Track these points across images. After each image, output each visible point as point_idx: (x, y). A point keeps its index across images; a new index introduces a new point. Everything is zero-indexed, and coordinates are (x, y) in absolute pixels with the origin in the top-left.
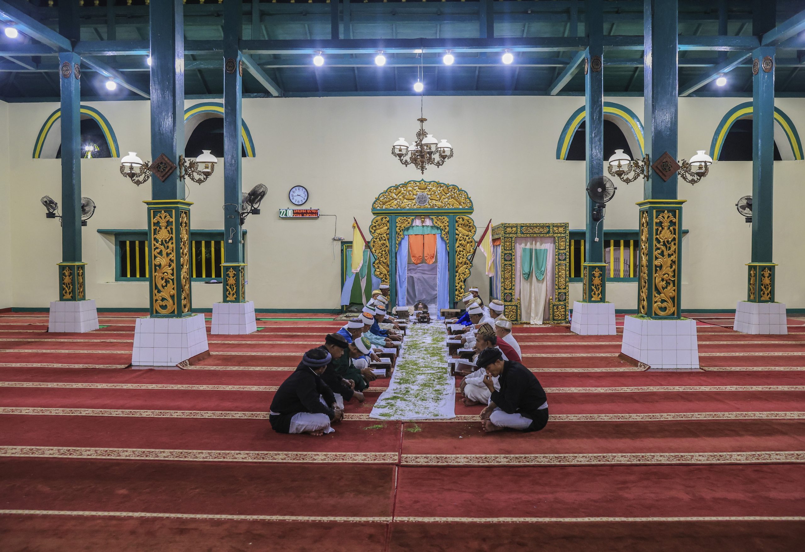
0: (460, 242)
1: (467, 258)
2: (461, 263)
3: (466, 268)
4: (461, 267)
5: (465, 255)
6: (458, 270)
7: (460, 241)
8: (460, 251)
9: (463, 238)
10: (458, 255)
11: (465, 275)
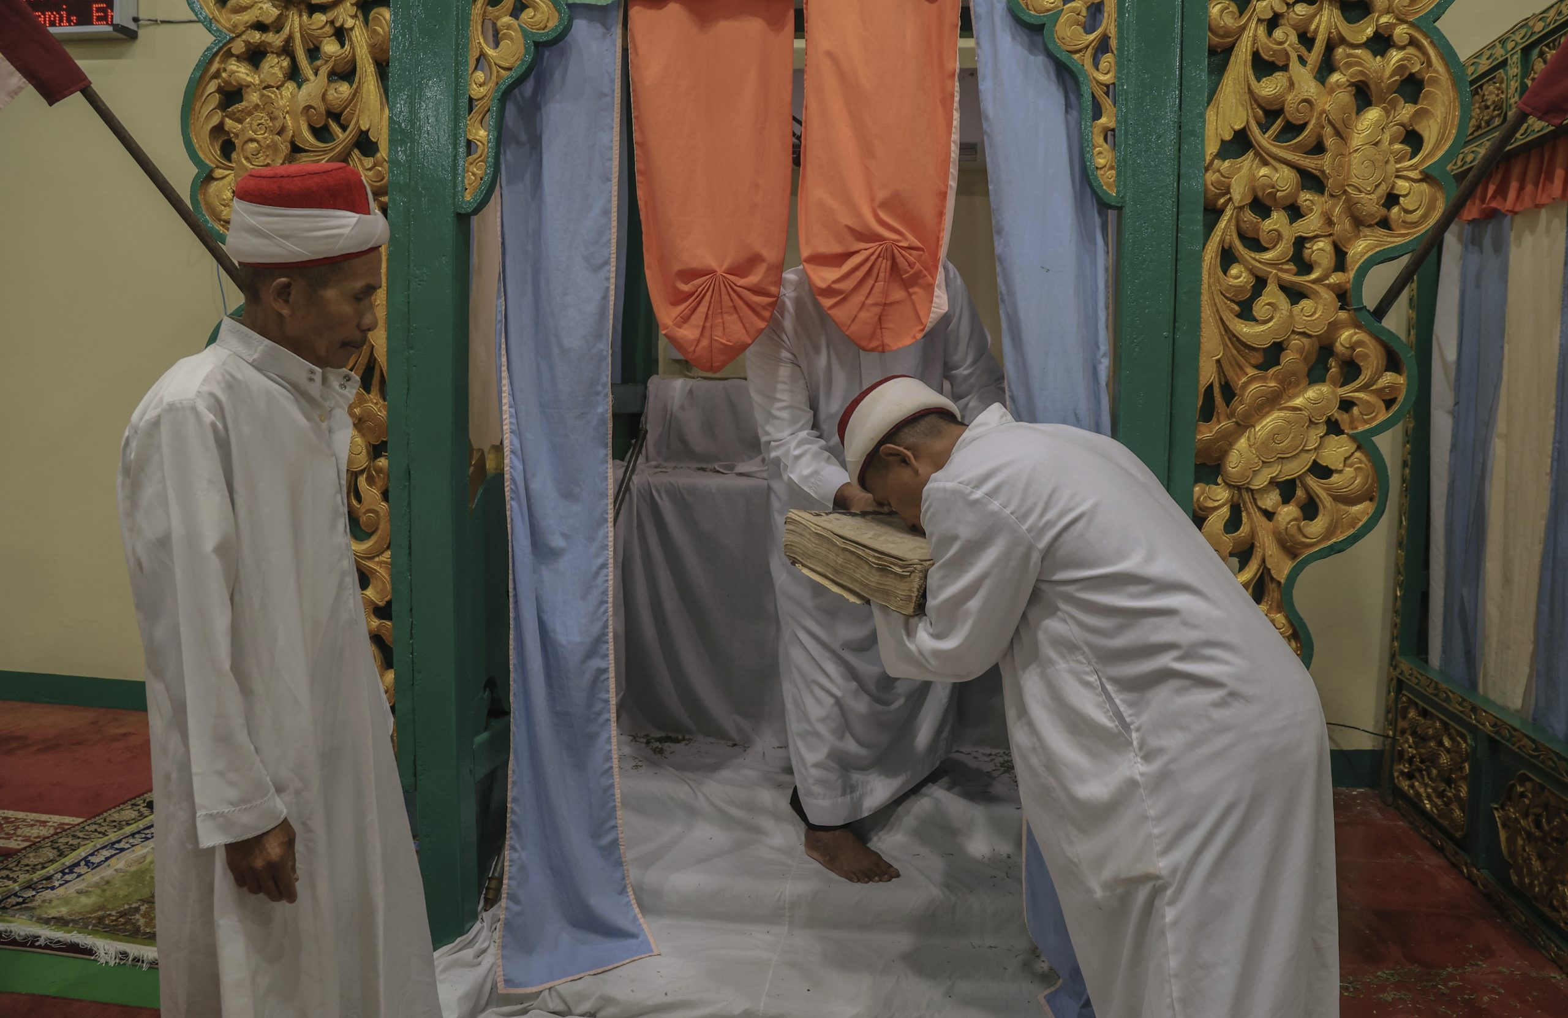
0: (1269, 87)
1: (1343, 297)
2: (1274, 353)
3: (1334, 428)
4: (1272, 401)
5: (1320, 250)
6: (1227, 440)
7: (1263, 66)
8: (1260, 206)
9: (1306, 40)
10: (1227, 258)
11: (1310, 509)
